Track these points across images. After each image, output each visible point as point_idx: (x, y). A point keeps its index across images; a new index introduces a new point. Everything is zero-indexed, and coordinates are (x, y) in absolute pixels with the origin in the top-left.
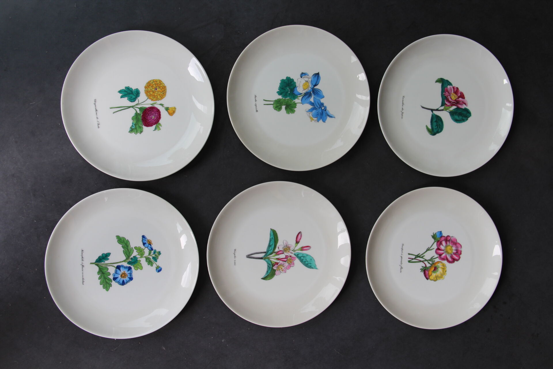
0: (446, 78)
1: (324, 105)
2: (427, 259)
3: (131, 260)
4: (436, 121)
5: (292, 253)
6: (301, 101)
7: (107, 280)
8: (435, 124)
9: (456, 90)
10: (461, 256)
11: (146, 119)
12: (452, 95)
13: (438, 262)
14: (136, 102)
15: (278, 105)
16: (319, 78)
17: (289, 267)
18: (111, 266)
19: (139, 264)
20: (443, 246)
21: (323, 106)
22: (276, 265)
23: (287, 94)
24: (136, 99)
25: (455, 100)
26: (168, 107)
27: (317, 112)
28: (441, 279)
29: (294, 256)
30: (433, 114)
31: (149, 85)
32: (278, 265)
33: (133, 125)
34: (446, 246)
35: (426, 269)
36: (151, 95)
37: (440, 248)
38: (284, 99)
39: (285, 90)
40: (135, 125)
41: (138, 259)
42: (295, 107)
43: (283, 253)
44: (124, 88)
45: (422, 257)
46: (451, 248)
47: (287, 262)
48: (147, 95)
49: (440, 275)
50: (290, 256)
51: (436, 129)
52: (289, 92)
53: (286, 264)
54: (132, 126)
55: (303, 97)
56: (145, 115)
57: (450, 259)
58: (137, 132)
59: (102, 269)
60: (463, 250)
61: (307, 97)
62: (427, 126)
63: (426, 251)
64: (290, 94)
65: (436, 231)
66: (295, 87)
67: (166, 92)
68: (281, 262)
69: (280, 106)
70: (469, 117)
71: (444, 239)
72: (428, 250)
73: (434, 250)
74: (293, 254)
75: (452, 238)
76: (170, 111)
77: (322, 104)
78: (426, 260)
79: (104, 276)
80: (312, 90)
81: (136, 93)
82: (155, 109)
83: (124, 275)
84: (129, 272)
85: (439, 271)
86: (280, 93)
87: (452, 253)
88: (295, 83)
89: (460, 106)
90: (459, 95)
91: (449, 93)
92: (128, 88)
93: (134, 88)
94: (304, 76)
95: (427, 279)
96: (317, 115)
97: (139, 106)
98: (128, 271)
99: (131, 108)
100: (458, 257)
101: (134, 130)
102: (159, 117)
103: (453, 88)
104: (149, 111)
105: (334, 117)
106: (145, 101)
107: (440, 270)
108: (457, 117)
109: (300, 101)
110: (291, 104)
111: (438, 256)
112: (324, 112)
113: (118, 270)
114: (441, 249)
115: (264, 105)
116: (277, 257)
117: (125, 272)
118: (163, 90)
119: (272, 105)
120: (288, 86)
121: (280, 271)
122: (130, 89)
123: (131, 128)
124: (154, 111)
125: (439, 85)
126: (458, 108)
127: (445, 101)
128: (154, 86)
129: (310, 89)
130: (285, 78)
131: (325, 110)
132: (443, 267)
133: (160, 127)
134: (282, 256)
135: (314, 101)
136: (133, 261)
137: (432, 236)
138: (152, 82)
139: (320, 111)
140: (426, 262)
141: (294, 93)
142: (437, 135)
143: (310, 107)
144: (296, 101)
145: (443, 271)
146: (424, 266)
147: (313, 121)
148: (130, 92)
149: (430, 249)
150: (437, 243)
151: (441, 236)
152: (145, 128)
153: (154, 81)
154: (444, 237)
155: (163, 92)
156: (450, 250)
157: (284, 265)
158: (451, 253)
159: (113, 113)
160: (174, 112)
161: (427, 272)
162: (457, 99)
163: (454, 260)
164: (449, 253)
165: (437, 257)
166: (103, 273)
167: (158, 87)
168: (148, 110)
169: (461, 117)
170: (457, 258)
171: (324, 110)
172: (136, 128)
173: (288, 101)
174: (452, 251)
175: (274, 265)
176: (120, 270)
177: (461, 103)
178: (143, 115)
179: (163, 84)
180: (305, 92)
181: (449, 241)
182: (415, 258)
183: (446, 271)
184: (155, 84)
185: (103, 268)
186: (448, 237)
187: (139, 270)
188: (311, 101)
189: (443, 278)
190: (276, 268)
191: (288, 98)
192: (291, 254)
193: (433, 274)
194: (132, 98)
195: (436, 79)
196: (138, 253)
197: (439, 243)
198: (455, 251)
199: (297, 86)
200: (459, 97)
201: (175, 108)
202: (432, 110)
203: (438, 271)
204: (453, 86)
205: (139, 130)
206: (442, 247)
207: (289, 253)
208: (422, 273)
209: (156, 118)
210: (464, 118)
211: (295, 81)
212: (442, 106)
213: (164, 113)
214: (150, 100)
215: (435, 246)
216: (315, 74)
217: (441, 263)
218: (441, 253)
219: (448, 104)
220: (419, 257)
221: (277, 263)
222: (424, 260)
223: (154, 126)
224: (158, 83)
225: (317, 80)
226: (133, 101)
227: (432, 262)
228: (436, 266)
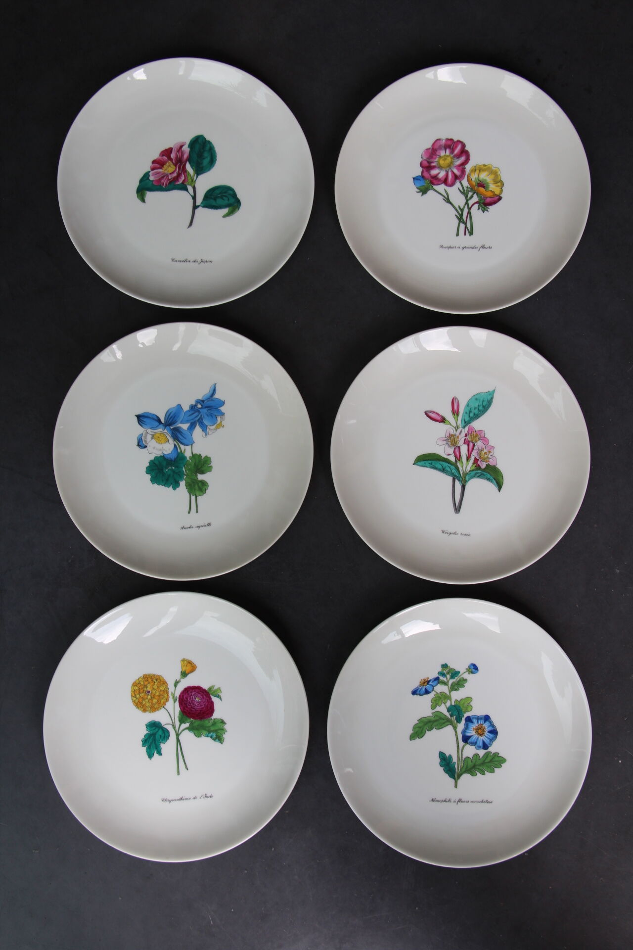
0: (137, 184)
1: (194, 403)
2: (465, 201)
3: (455, 717)
4: (215, 199)
5: (461, 432)
6: (187, 445)
7: (486, 761)
8: (220, 202)
9: (156, 165)
10: (455, 140)
11: (199, 713)
12: (166, 172)
13: (469, 181)
14: (170, 728)
15: (196, 487)
16: (145, 415)
17: (485, 441)
18: (462, 751)
19: (462, 703)
20: (439, 173)
21: (196, 405)
22: (479, 463)
23: (176, 471)
24: (164, 729)
25: (175, 165)
26: (181, 672)
27: (206, 416)
28: (499, 173)
29: (467, 428)
30: (202, 205)
31: (140, 705)
32: (478, 460)
33: (210, 735)
34: (440, 167)
35: (482, 202)
36: (159, 703)
37: (443, 179)
38: (185, 477)
39: (169, 476)
40: (209, 732)
41: (453, 704)
42: (200, 456)
43: (459, 448)
44: (145, 748)
45: (462, 210)
46: (443, 159)
47: (476, 442)
48: (158, 709)
49: (492, 176)
50: (466, 435)
51: (229, 200)
52: (173, 468)
53: (479, 444)
54: (211, 737)
55: (182, 443)
56: (193, 714)
57: (463, 159)
58: (223, 730)
59: (467, 767)
60: (444, 135)
61: (182, 435)
62: (224, 216)
63: (451, 203)
64: (177, 467)
65: (413, 188)
66: (163, 457)
67: (154, 676)
68: (474, 454)
69: (198, 484)
70: (205, 139)
71: (427, 173)
72: (448, 200)
73: (448, 189)
74: (463, 430)
75: (424, 158)
76: (188, 668)
77: (192, 407)
78: (467, 203)
79: (480, 765)
80: (168, 427)
81: (154, 728)
82: (183, 696)
83: (480, 731)
84: (474, 721)
85: (485, 178)
86: (176, 485)
87: (452, 156)
88: (156, 458)
89: (185, 156)
90: (165, 158)
91: (163, 177)
92: (145, 742)
93: (143, 732)
94: (143, 442)
95: (500, 199)
96: (211, 416)
97: (177, 723)
98: (472, 722)
99: (181, 738)
100: (458, 145)
101: (219, 734)
102: (198, 689)
103: (153, 169)
104: (187, 707)
105: (215, 386)
106: (169, 713)
107: (483, 176)
108: (206, 162)
109: (188, 448)
110: (195, 464)
111: (458, 181)
112: (207, 403)
113: (469, 741)
114: (445, 177)
115: (197, 512)
116: (464, 458)
117: (475, 728)
118: (150, 680)
119: (198, 498)
120: (162, 470)
121: (491, 457)
122: (146, 738)
123: (214, 740)
124: (187, 698)
125: (149, 195)
126: (189, 159)
127: (178, 183)
128: (142, 695)
129: (166, 431)
130: (149, 476)
131: (203, 401)
132: (477, 171)
133: (215, 688)
134: (464, 450)
135: (187, 422)
136: (456, 713)
137: (422, 195)
138: (134, 699)
139: (205, 410)
140: (471, 203)
141: (175, 459)
142: (239, 196)
143: (198, 430)
144: (188, 454)
145: (484, 170)
146: (476, 206)
147: (223, 423)
148: (152, 738)
149: (446, 196)
150: (434, 185)
151: (421, 178)
152: (215, 715)
153: (133, 695)
154: (423, 172)
155: (154, 680)
156: (445, 160)
157: (480, 448)
158: (452, 158)
159: (188, 769)
160: (190, 662)
161: (488, 200)
162: (173, 163)
163: (464, 153)
164: (451, 161)
165: (461, 183)
166: (474, 767)
167: (145, 689)
168: (184, 709)
169: (206, 154)
170: (459, 147)
171: (202, 403)
172: (216, 731)
173: (189, 470)
174: (448, 156)
175: (479, 465)
176: (471, 736)
177: (180, 154)
178: (194, 718)
179: (140, 679)
180: (171, 440)
182: (463, 223)
183: (484, 165)
184: (139, 693)
185: (465, 767)
186: (423, 165)
187: (472, 704)
188: (188, 429)
189: (498, 170)
190: (485, 463)
191: (184, 469)
192: (463, 434)
193: (490, 189)
194: (163, 736)
195: (138, 201)
196: (443, 705)
197: (435, 181)
198: (448, 151)
199: (162, 455)
200: (170, 159)
201: (183, 660)
202: (195, 207)
203: (486, 180)
204: (149, 170)
205: (219, 725)
206: (442, 175)
207: (460, 438)
208: (491, 208)
209: (199, 695)
210: (207, 148)
211: (152, 457)
212: (186, 190)
213: (191, 681)
214: (167, 703)
215: (441, 188)
216: (139, 423)
217: (469, 175)
218: (452, 177)
219: (183, 178)
220: (461, 215)
221: (476, 460)
222: (466, 206)
223: (214, 699)
224: (137, 688)
225: (150, 418)
226: (167, 734)
227: (470, 191)
228: (477, 183)
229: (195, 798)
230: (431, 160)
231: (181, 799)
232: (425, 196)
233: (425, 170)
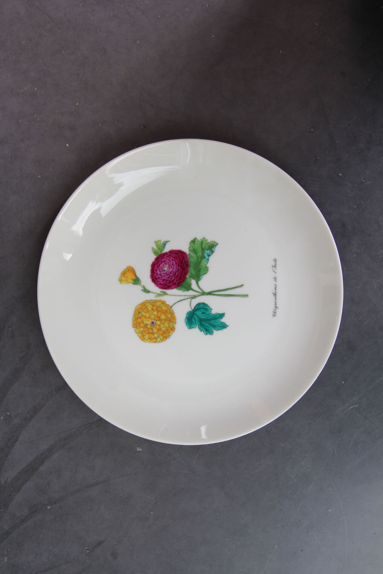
11: (181, 267)
14: (195, 302)
24: (195, 309)
26: (133, 284)
31: (166, 334)
33: (207, 257)
36: (165, 312)
40: (203, 257)
44: (215, 332)
48: (172, 314)
54: (209, 256)
56: (181, 275)
58: (202, 242)
67: (135, 315)
76: (130, 276)
81: (193, 320)
82: (161, 284)
92: (208, 331)
93: (196, 332)
97: (191, 293)
99: (207, 290)
101: (207, 247)
102: (155, 266)
104: (173, 281)
106: (178, 302)
118: (139, 320)
122: (203, 329)
123: (213, 252)
124: (164, 280)
128: (155, 330)
133: (155, 247)
138: (159, 339)
148: (204, 323)
152: (185, 249)
153: (154, 340)
155: (140, 315)
159: (242, 285)
160: (124, 274)
167: (149, 326)
168: (175, 284)
172: (203, 250)
178: (186, 274)
179: (138, 331)
184: (153, 333)
194: (203, 310)
201: (121, 280)
205: (197, 246)
209: (161, 266)
213: (145, 274)
214: (167, 303)
223: (167, 249)
224: (147, 336)
226: (202, 306)
229: (275, 279)
231: (275, 295)
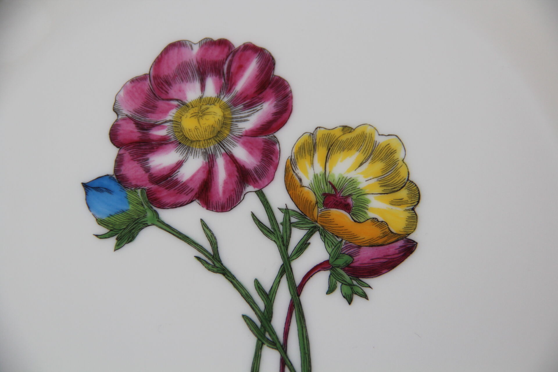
10: (237, 42)
20: (179, 164)
28: (400, 155)
35: (340, 262)
37: (196, 185)
45: (268, 297)
46: (192, 111)
49: (378, 167)
63: (225, 272)
71: (135, 164)
75: (126, 111)
78: (286, 271)
85: (352, 175)
87: (226, 99)
100: (249, 60)
111: (250, 188)
114: (202, 176)
132: (321, 152)
137: (118, 246)
140: (301, 267)
150: (163, 206)
151: (114, 186)
154: (119, 162)
156: (201, 114)
158: (225, 108)
164: (224, 117)
165: (261, 195)
170: (251, 69)
174: (211, 102)
181: (144, 127)
182: (274, 344)
183: (346, 129)
186: (120, 138)
189: (394, 143)
193: (371, 214)
197: (164, 195)
203: (352, 182)
217: (292, 163)
218: (230, 175)
220: (267, 316)
222: (284, 282)
227: (296, 225)
228: (319, 194)
230: (152, 118)
232: (128, 248)
233: (127, 156)
